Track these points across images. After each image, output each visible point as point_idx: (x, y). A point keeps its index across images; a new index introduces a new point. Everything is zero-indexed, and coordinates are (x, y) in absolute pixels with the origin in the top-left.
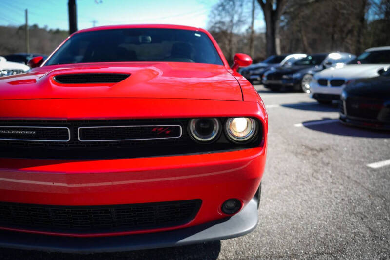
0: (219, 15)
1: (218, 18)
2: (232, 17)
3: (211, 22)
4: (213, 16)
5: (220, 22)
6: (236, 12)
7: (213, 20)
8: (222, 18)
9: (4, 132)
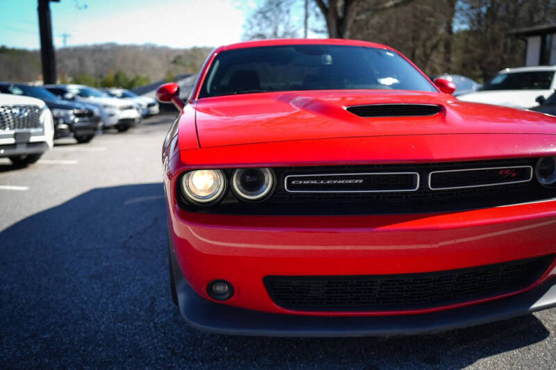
0: (259, 25)
1: (256, 30)
2: (276, 28)
3: (246, 35)
4: (249, 26)
5: (260, 36)
6: (282, 20)
7: (250, 33)
8: (261, 29)
9: (315, 182)
